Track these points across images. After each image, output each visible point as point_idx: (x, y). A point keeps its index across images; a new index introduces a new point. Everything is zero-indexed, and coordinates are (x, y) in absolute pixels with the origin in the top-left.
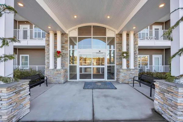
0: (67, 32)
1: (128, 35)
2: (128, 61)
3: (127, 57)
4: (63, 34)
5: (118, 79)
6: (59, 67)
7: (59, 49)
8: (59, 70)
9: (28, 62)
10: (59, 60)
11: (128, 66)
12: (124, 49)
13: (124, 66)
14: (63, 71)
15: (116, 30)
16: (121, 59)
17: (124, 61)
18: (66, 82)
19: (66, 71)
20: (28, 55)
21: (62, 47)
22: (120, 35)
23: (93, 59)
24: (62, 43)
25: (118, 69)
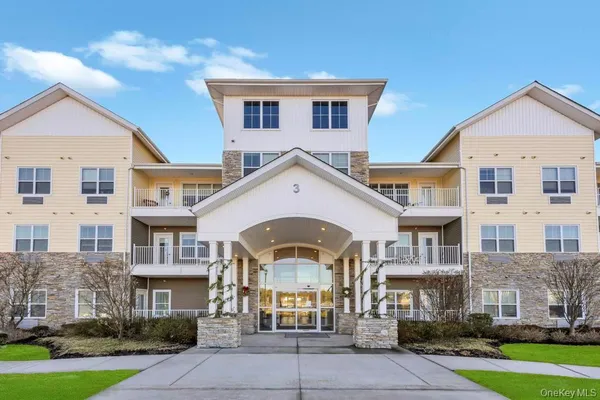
0: (257, 257)
1: (352, 262)
2: (352, 301)
3: (352, 296)
4: (252, 261)
5: (337, 330)
6: (245, 310)
7: (246, 283)
8: (247, 315)
9: (170, 303)
10: (246, 300)
11: (352, 309)
12: (347, 284)
13: (347, 310)
14: (252, 316)
15: (333, 254)
16: (342, 298)
17: (347, 301)
18: (256, 333)
19: (256, 318)
20: (170, 291)
21: (250, 280)
22: (340, 261)
23: (299, 295)
24: (249, 274)
25: (337, 314)
